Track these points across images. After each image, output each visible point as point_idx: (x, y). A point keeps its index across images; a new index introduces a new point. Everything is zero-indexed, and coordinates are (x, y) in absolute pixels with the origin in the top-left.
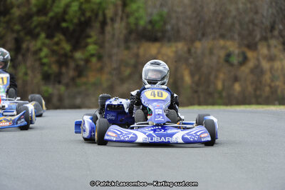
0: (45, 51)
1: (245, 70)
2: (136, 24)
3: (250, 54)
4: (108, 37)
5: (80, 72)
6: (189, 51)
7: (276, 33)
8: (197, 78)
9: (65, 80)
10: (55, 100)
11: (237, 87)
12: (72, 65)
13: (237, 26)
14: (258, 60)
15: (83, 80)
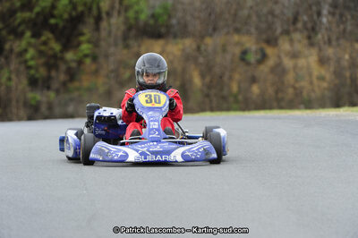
0: (31, 53)
1: (264, 69)
2: (137, 19)
3: (269, 51)
4: (103, 34)
5: (72, 75)
6: (199, 48)
7: (299, 25)
8: (208, 79)
9: (55, 85)
10: (44, 109)
11: (255, 89)
12: (63, 67)
13: (254, 18)
14: (279, 57)
15: (76, 84)
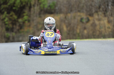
0: (7, 19)
1: (89, 24)
3: (90, 18)
4: (32, 12)
5: (21, 27)
7: (101, 9)
8: (69, 28)
9: (15, 30)
10: (11, 39)
12: (18, 24)
13: (85, 7)
14: (94, 20)
15: (23, 30)
